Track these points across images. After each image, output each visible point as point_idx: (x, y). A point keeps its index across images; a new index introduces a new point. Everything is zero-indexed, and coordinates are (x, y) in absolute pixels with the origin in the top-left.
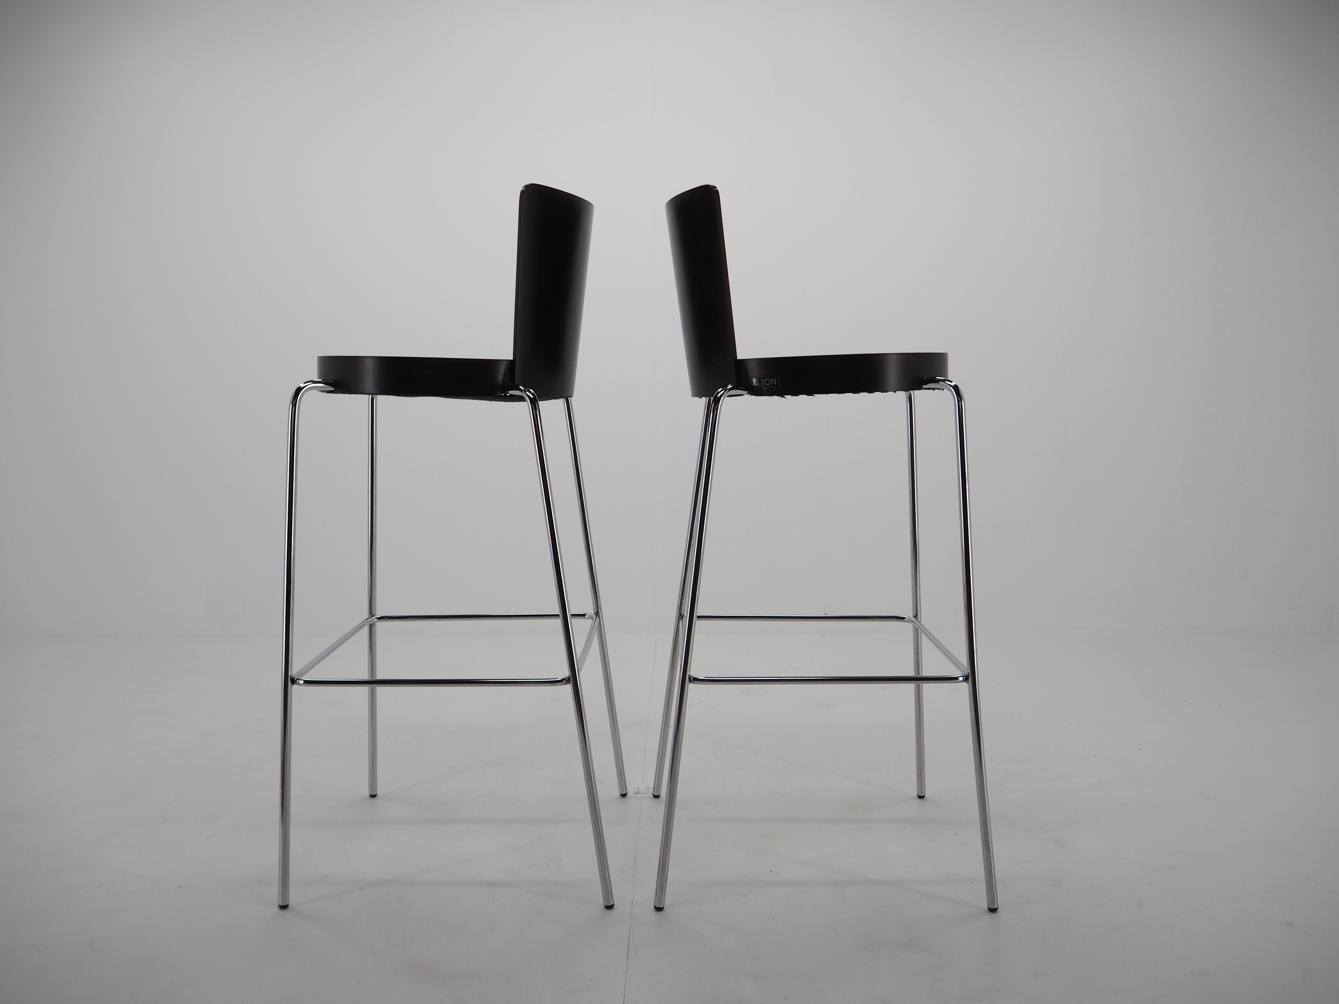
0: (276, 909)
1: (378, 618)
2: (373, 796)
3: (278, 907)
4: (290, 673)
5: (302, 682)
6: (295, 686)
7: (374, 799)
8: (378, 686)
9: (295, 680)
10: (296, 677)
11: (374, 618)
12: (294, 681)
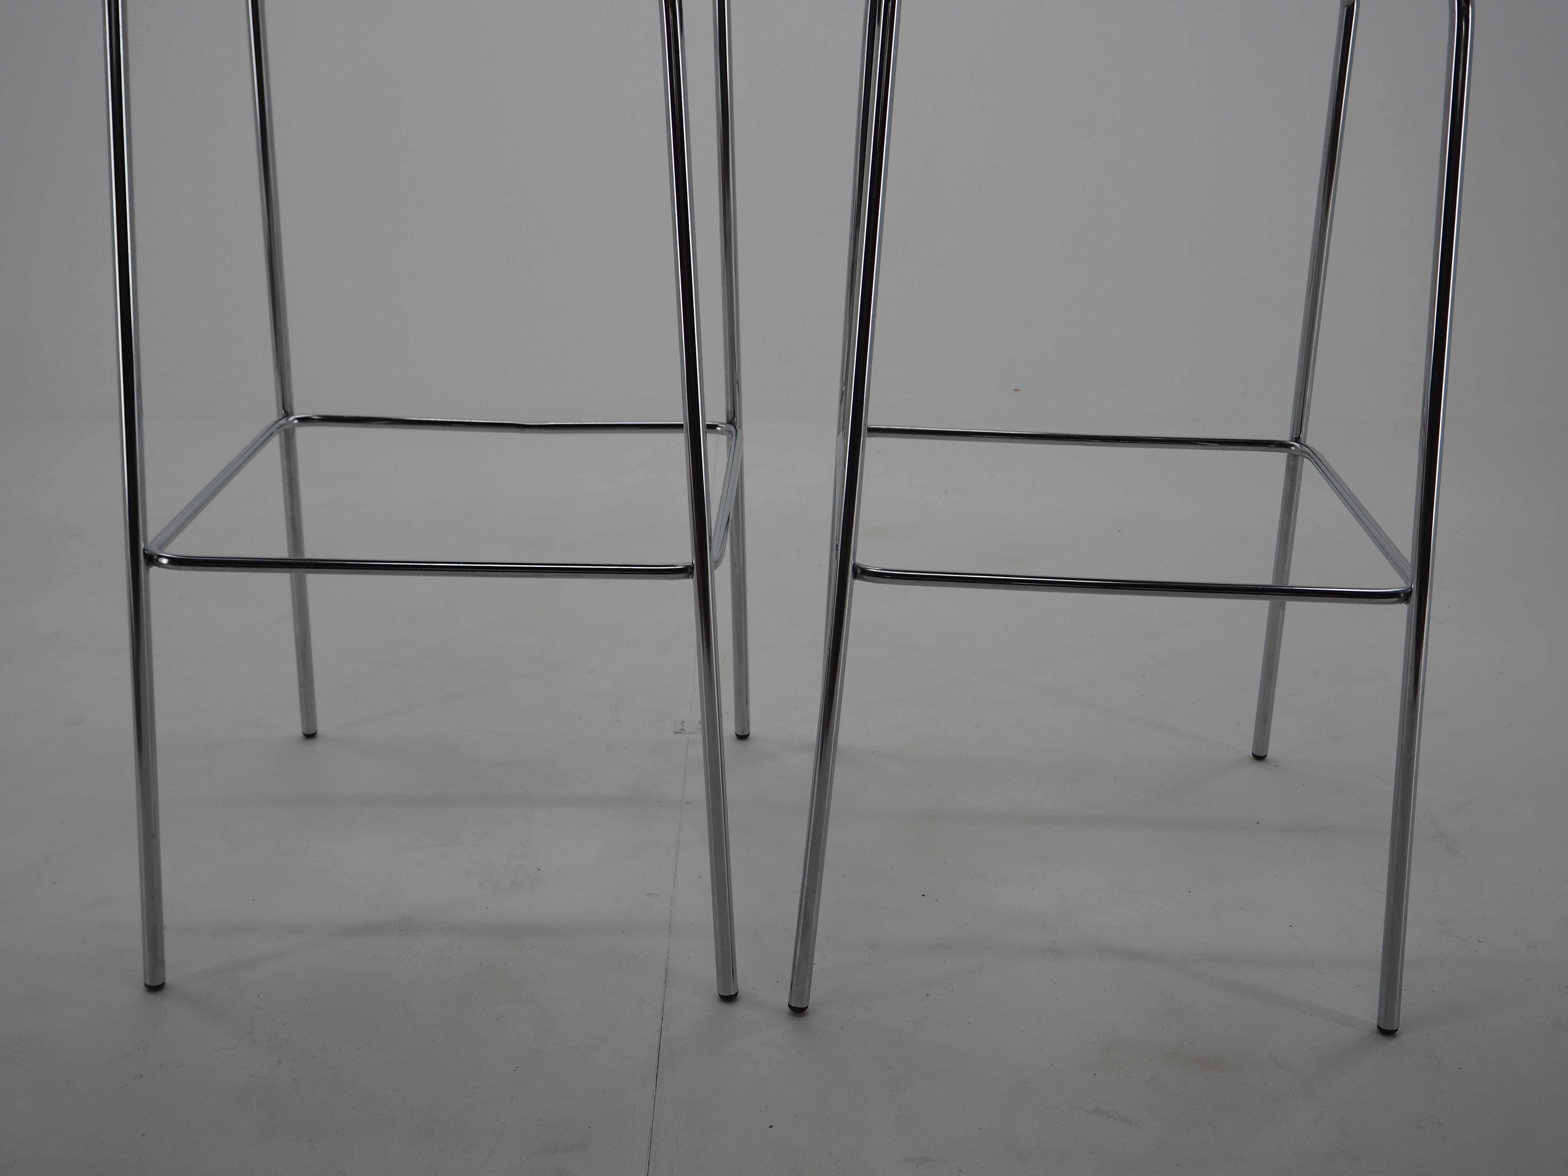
0: (140, 992)
1: (301, 420)
2: (310, 736)
3: (143, 986)
4: (142, 545)
5: (165, 561)
6: (154, 570)
7: (311, 743)
8: (309, 573)
9: (156, 557)
10: (155, 550)
11: (292, 418)
12: (152, 560)
